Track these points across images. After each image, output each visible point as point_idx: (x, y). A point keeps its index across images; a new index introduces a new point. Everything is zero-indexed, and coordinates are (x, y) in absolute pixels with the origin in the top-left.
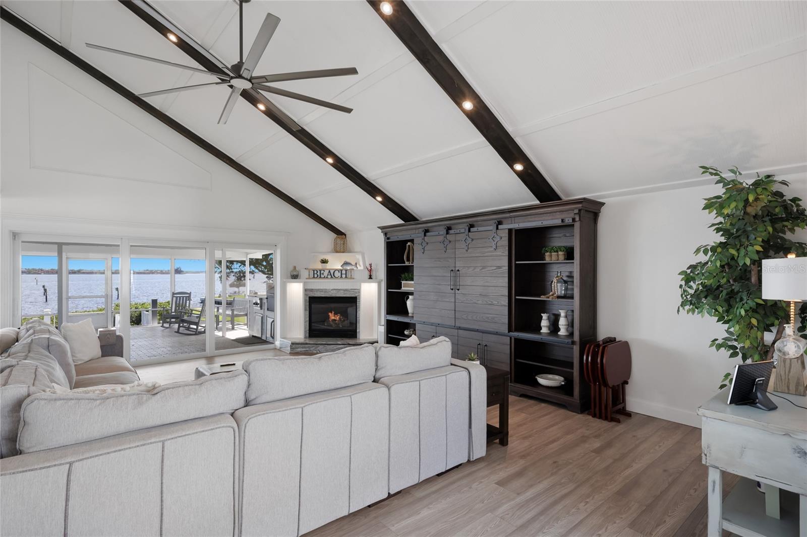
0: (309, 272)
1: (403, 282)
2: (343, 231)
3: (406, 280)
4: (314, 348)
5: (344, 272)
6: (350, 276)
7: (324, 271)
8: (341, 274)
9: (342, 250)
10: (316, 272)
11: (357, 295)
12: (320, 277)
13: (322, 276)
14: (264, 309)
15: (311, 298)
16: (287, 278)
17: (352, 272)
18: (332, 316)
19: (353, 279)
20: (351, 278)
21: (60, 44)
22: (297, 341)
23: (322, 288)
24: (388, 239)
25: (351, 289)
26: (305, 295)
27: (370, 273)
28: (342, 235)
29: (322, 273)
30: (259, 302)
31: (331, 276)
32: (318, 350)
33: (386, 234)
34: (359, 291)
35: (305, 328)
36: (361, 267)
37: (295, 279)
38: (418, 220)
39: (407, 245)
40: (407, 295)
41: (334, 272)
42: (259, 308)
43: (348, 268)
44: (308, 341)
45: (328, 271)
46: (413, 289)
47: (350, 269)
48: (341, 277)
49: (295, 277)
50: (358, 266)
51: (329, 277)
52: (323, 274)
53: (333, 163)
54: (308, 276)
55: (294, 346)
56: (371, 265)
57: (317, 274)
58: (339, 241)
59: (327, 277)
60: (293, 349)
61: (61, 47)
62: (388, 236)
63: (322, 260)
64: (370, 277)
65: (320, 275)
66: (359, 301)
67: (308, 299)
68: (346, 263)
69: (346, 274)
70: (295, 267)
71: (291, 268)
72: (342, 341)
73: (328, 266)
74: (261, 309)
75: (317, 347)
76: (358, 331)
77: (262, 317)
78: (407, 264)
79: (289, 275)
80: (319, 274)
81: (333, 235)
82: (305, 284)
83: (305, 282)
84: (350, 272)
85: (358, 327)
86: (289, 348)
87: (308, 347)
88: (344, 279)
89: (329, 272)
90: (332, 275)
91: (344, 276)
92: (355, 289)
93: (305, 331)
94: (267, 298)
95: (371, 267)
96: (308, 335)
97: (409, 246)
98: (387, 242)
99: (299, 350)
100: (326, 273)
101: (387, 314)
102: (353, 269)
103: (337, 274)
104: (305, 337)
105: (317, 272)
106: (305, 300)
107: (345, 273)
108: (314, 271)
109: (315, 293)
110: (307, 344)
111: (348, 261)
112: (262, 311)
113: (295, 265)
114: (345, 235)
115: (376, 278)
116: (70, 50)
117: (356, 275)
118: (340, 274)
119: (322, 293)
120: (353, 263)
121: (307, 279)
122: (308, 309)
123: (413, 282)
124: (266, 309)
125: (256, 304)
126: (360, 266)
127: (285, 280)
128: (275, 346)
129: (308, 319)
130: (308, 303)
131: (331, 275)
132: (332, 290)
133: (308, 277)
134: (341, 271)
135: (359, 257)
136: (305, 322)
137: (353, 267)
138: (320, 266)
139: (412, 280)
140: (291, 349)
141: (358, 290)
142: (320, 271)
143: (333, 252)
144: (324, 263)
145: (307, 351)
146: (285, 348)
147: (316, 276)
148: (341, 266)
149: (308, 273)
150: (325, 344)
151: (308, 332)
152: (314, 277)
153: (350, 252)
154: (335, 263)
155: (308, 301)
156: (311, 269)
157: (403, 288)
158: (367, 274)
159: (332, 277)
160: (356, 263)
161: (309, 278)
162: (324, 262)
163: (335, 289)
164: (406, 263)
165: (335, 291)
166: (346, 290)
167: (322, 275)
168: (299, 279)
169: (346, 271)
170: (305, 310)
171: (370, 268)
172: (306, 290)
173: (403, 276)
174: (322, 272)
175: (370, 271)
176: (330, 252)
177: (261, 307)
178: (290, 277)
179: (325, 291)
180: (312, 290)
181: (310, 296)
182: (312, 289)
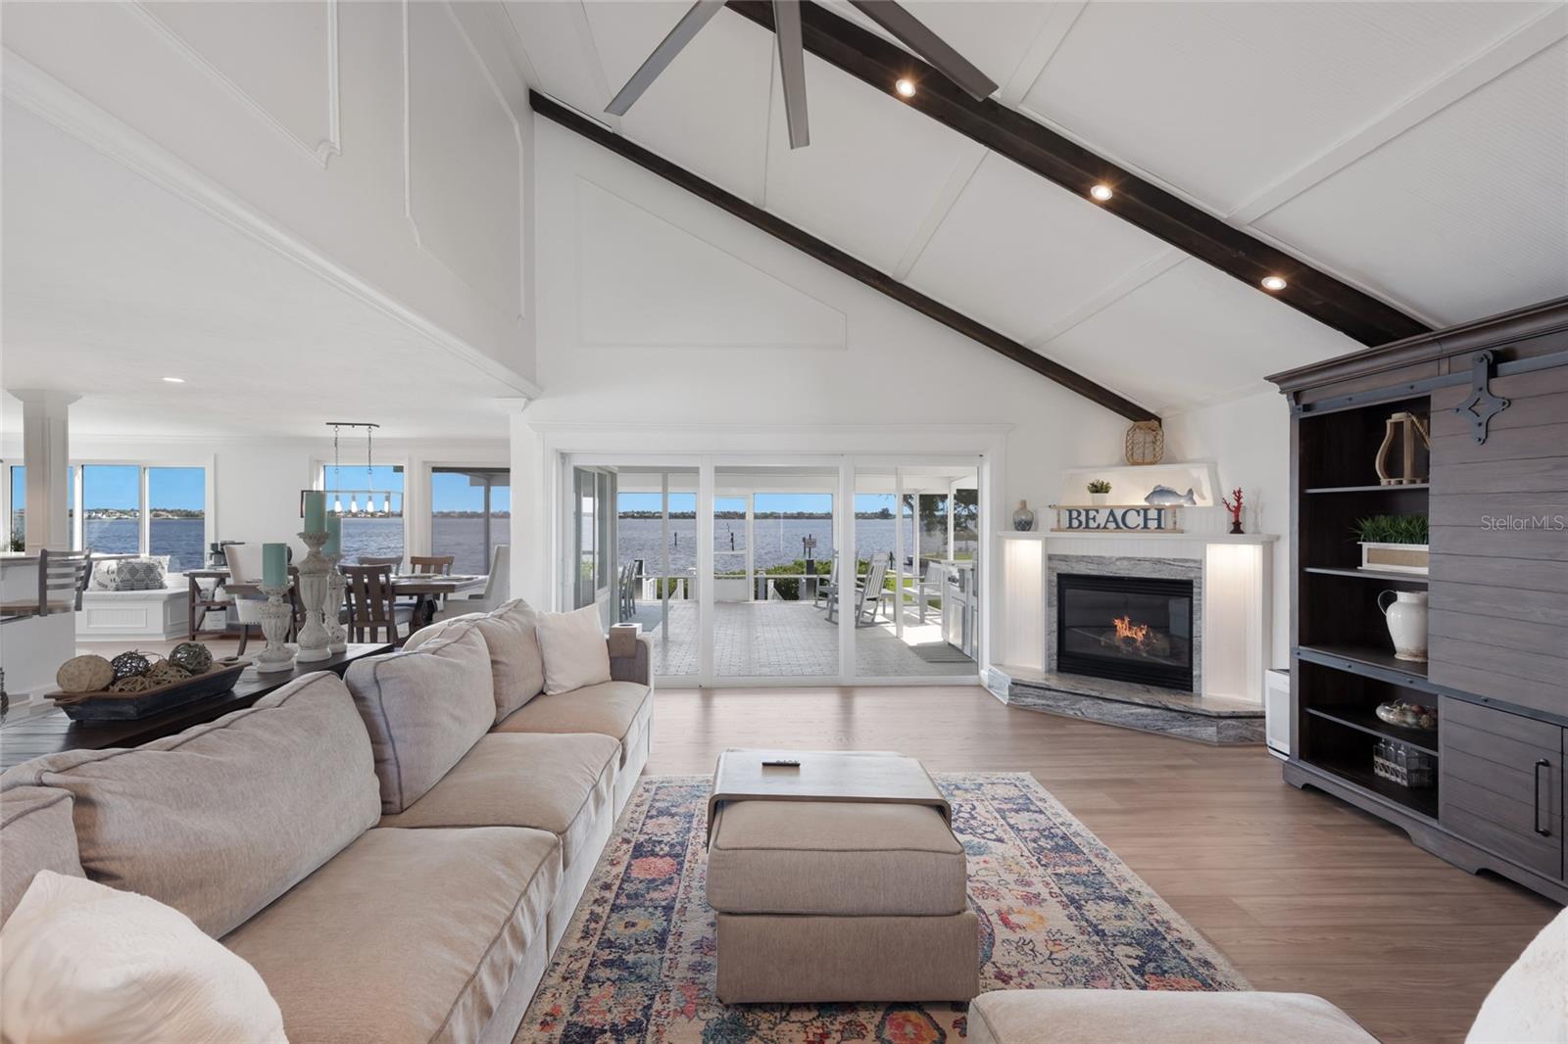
0: (1059, 514)
1: (1366, 546)
2: (1153, 411)
3: (1383, 540)
4: (1066, 702)
5: (1152, 514)
6: (1170, 525)
7: (1097, 511)
8: (1146, 519)
9: (1149, 458)
10: (1075, 514)
11: (1191, 575)
12: (1087, 527)
13: (1092, 524)
14: (968, 593)
15: (1060, 576)
16: (1005, 530)
17: (1178, 514)
18: (1123, 628)
19: (1182, 532)
20: (1175, 530)
21: (610, 130)
22: (1027, 679)
23: (1091, 554)
24: (1307, 408)
25: (1174, 560)
26: (1049, 569)
27: (1237, 516)
28: (1149, 420)
29: (1091, 516)
30: (957, 576)
31: (1117, 524)
32: (1080, 710)
33: (1296, 396)
34: (1199, 565)
35: (1049, 648)
36: (1205, 500)
37: (1024, 530)
38: (1431, 330)
39: (1389, 422)
40: (1384, 590)
41: (1125, 513)
42: (958, 589)
43: (1167, 504)
44: (1054, 682)
45: (1108, 511)
46: (1424, 571)
47: (1172, 506)
48: (1146, 526)
49: (1024, 525)
50: (1195, 497)
51: (1112, 525)
52: (1094, 519)
53: (1112, 200)
54: (1056, 523)
55: (1018, 690)
56: (1238, 495)
57: (1079, 520)
58: (1140, 436)
59: (1105, 527)
60: (1016, 695)
61: (614, 135)
62: (1305, 401)
63: (1093, 485)
64: (1237, 529)
65: (1087, 523)
66: (1200, 594)
67: (1055, 579)
68: (1160, 492)
69: (1159, 520)
70: (1024, 504)
71: (1017, 506)
72: (1149, 696)
73: (1110, 499)
74: (963, 590)
75: (1077, 702)
76: (1195, 673)
77: (964, 609)
78: (1386, 484)
79: (1011, 521)
80: (1083, 518)
81: (1123, 423)
82: (1047, 542)
83: (1047, 538)
84: (1170, 515)
85: (1195, 662)
86: (1007, 693)
87: (1054, 698)
88: (1152, 532)
89: (1112, 513)
90: (1118, 521)
91: (1153, 524)
92: (1186, 561)
93: (1049, 656)
94: (972, 570)
95: (1238, 500)
96: (1054, 665)
97: (1398, 426)
98: (1302, 422)
99: (1029, 700)
100: (1102, 518)
101: (1300, 644)
102: (1181, 506)
103: (1134, 519)
104: (1049, 671)
105: (1079, 514)
106: (1049, 582)
107: (1156, 517)
108: (1070, 512)
109: (1074, 565)
110: (1050, 690)
111: (1166, 484)
112: (963, 597)
113: (1023, 498)
114: (1159, 420)
115: (1257, 532)
116: (624, 136)
117: (1187, 521)
118: (1140, 520)
119: (1091, 566)
120: (1182, 491)
121: (1052, 530)
122: (1055, 603)
123: (1424, 548)
124: (971, 593)
125: (952, 580)
126: (1203, 497)
127: (999, 533)
128: (980, 678)
129: (1055, 627)
130: (1055, 590)
131: (1115, 521)
132: (1117, 559)
133: (1055, 526)
134: (1146, 510)
135: (1201, 475)
136: (1049, 633)
137: (1182, 501)
138: (1088, 500)
139: (1423, 538)
140: (1010, 695)
141: (1195, 561)
142: (1087, 511)
143: (1126, 465)
144: (1097, 492)
145: (1048, 705)
146: (998, 689)
147: (1075, 523)
148: (1146, 499)
149: (1055, 516)
150: (1098, 698)
151: (1055, 657)
152: (1071, 527)
153: (1172, 461)
154: (1130, 490)
155: (1055, 583)
156: (1063, 507)
157: (1366, 565)
158: (1226, 519)
159: (1118, 527)
160: (1190, 492)
161: (1059, 529)
162: (1099, 489)
163: (1124, 558)
164: (1384, 481)
165: (1125, 563)
166: (1159, 561)
167: (1091, 522)
168: (1036, 530)
169: (1159, 511)
170: (1049, 604)
171: (1236, 504)
172: (1050, 558)
173: (1367, 525)
174: (1092, 514)
175: (1237, 510)
176: (1117, 465)
177: (962, 587)
178: (1013, 527)
179: (1099, 560)
180: (1065, 559)
181: (1059, 572)
182: (1066, 556)
